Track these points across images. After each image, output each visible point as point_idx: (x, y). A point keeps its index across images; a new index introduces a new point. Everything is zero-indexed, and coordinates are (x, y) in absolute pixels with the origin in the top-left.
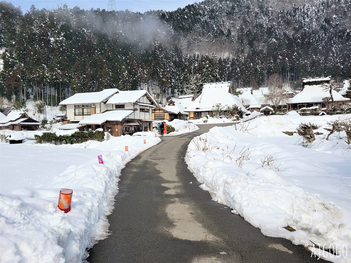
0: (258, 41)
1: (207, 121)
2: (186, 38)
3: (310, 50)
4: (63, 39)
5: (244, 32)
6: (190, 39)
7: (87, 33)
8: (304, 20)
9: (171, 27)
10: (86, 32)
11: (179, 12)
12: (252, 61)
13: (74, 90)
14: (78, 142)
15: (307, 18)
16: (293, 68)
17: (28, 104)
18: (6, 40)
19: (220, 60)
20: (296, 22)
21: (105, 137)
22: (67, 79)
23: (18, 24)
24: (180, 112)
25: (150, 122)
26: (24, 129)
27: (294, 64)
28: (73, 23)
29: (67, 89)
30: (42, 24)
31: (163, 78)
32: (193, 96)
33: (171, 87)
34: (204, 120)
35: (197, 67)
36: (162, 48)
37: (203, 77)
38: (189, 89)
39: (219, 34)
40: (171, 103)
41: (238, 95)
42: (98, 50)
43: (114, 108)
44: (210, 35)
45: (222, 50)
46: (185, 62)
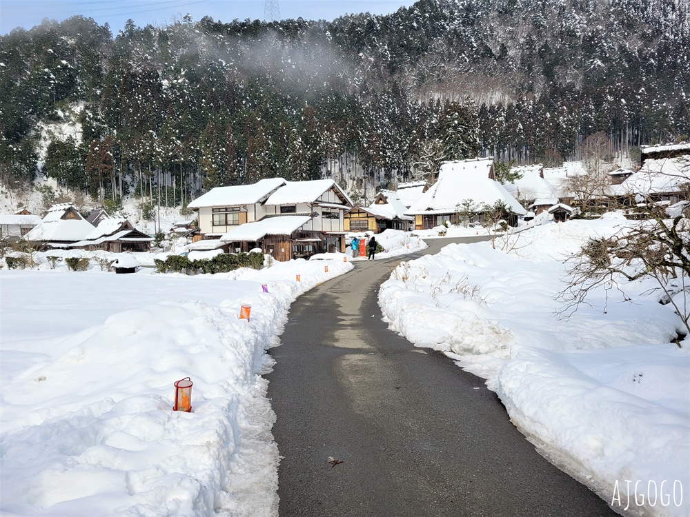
0: (565, 65)
1: (445, 232)
2: (415, 67)
3: (676, 81)
4: (184, 81)
5: (534, 49)
6: (424, 69)
7: (228, 67)
8: (666, 17)
9: (386, 47)
10: (225, 66)
11: (401, 16)
12: (550, 107)
13: (205, 176)
14: (222, 270)
15: (671, 12)
16: (638, 120)
17: (126, 204)
18: (85, 87)
19: (484, 107)
20: (647, 23)
21: (265, 263)
22: (193, 156)
23: (105, 57)
24: (396, 217)
25: (340, 235)
26: (127, 249)
27: (640, 111)
28: (201, 51)
29: (192, 175)
30: (147, 55)
31: (369, 148)
32: (425, 183)
33: (385, 165)
34: (440, 231)
35: (436, 124)
36: (367, 89)
37: (447, 144)
38: (420, 170)
39: (483, 56)
40: (381, 199)
41: (513, 180)
42: (247, 99)
43: (279, 212)
44: (463, 58)
45: (488, 87)
46: (412, 116)
